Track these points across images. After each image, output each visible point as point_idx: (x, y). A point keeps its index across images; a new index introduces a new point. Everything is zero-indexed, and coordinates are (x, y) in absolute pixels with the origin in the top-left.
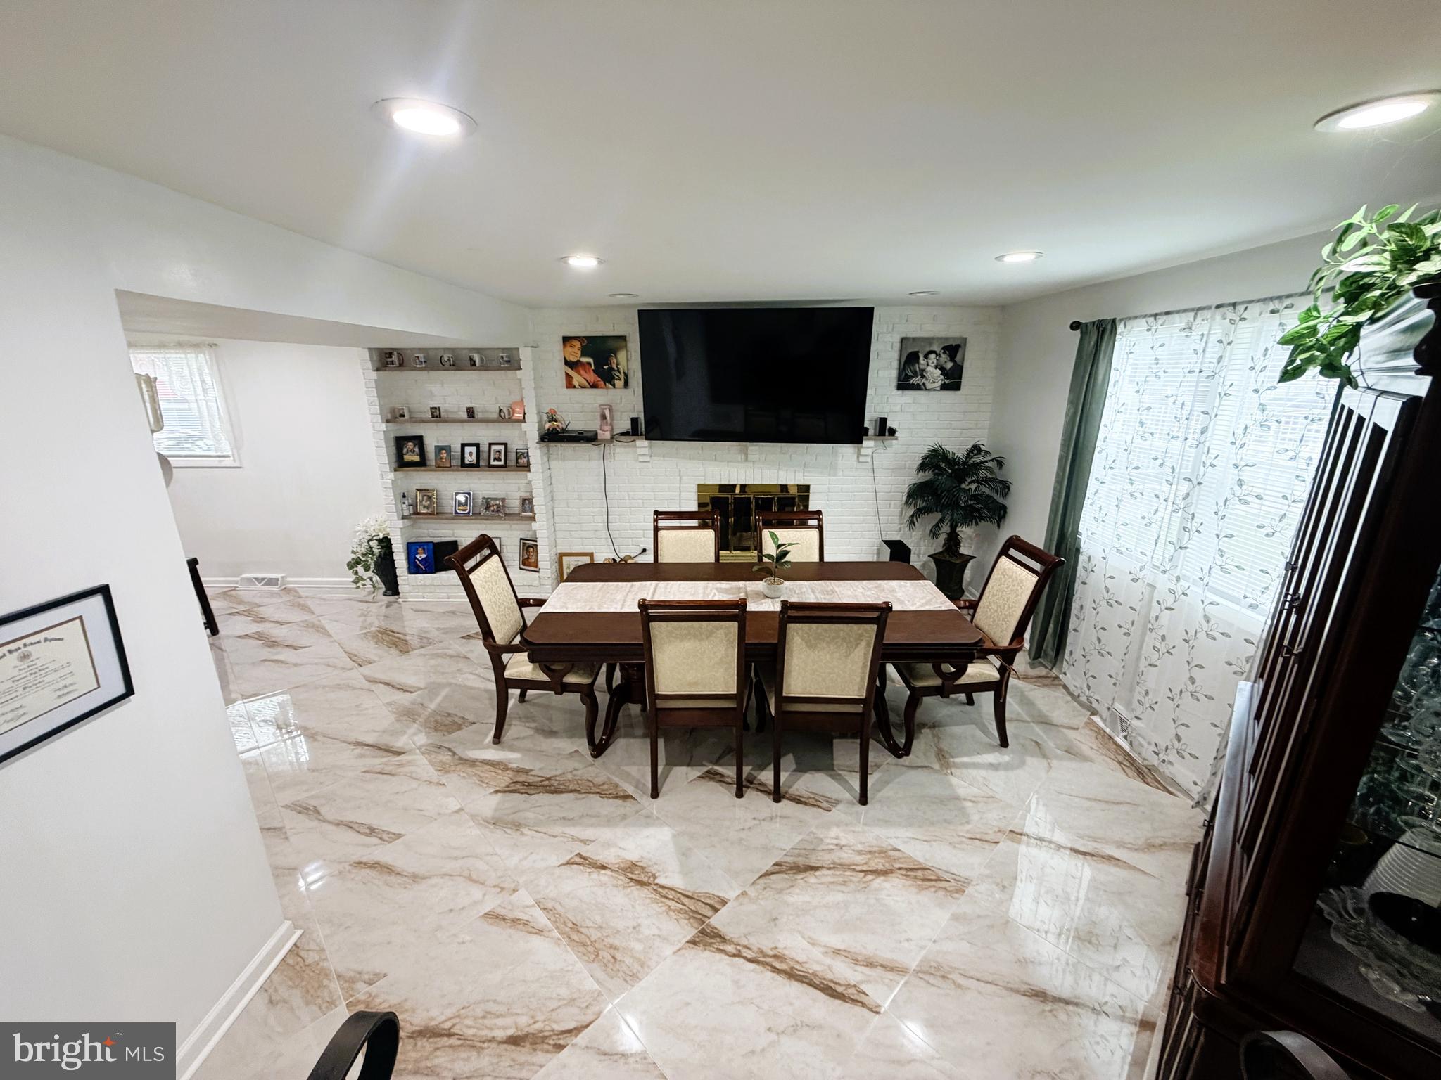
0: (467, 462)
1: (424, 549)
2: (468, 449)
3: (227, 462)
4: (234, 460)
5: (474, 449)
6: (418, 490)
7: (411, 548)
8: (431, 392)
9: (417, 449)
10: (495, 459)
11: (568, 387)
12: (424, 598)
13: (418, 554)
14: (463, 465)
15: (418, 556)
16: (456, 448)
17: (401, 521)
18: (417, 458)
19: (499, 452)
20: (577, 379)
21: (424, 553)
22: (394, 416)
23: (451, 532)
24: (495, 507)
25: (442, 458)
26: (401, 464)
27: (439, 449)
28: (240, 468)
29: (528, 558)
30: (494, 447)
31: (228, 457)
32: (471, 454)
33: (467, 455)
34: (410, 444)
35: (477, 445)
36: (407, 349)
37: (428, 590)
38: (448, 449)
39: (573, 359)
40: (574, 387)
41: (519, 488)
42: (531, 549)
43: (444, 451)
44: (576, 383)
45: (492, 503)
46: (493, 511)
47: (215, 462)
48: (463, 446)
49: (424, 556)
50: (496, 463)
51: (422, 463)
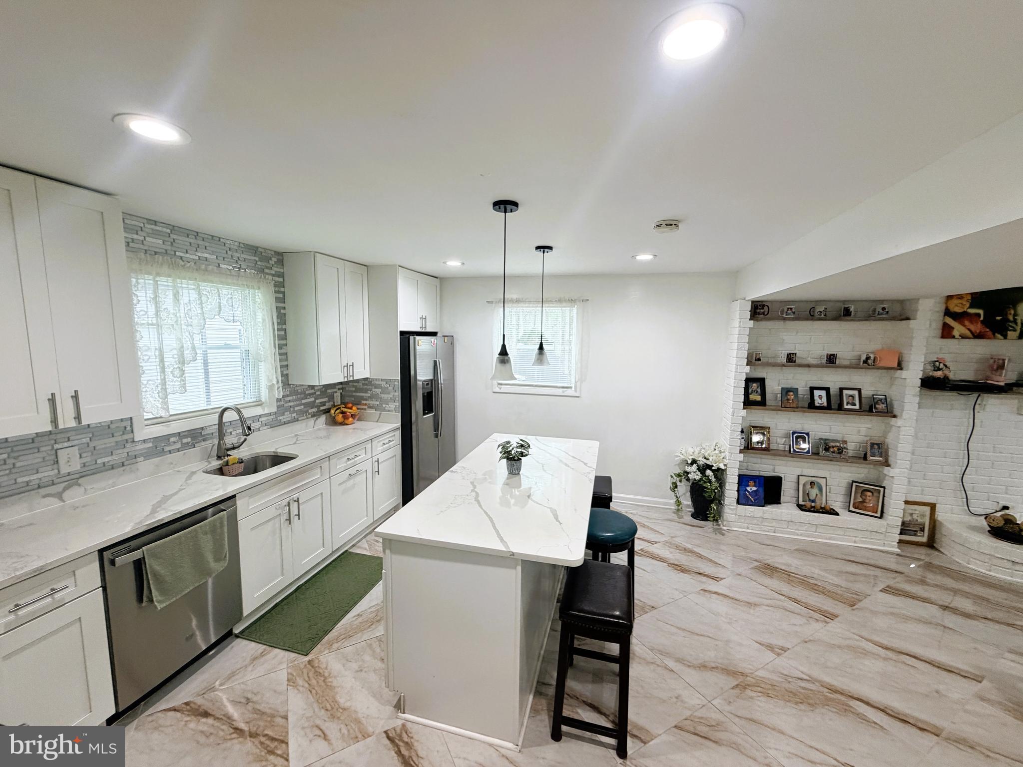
0: (817, 404)
1: (755, 482)
2: (817, 393)
3: (569, 392)
4: (576, 390)
5: (823, 393)
6: (753, 427)
7: (743, 480)
8: (784, 340)
9: (759, 390)
10: (848, 403)
11: (943, 337)
12: (748, 528)
13: (748, 486)
14: (812, 406)
15: (748, 489)
16: (803, 390)
17: (742, 455)
18: (758, 398)
19: (853, 397)
20: (958, 329)
21: (755, 486)
22: (753, 360)
23: (772, 467)
24: (836, 449)
25: (788, 400)
26: (748, 403)
27: (786, 391)
28: (578, 397)
29: (864, 502)
30: (845, 392)
31: (571, 388)
32: (820, 397)
33: (816, 398)
34: (755, 385)
35: (827, 390)
36: (772, 302)
37: (755, 521)
38: (795, 391)
39: (958, 310)
40: (954, 337)
41: (859, 431)
42: (869, 494)
43: (792, 393)
44: (956, 333)
45: (832, 444)
46: (833, 452)
47: (559, 392)
48: (812, 389)
49: (755, 489)
50: (849, 407)
51: (762, 403)
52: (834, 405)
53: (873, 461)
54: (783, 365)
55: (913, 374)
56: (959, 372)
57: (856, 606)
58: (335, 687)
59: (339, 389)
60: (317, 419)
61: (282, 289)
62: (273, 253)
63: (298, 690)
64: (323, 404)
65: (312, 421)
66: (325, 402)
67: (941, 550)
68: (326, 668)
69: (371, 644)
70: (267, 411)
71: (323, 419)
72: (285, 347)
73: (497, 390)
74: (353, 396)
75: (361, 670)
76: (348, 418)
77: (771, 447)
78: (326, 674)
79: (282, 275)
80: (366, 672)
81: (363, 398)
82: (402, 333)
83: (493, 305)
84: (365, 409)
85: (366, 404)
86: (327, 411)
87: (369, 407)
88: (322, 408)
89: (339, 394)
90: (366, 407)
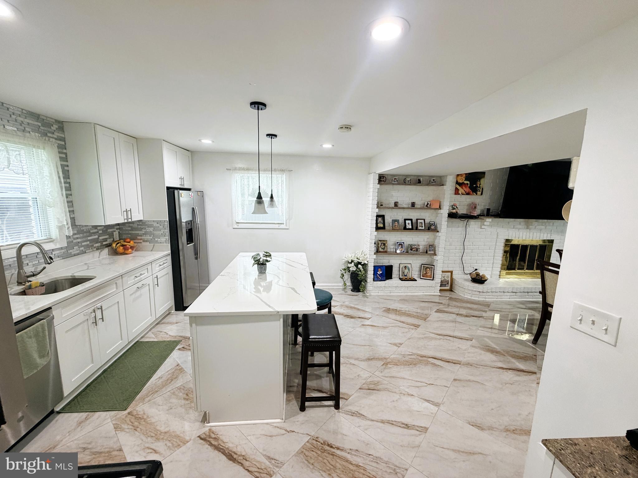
0: (407, 228)
1: (381, 269)
2: (407, 222)
3: (282, 226)
4: (286, 225)
5: (410, 222)
6: (380, 241)
7: (376, 268)
8: (392, 195)
9: (382, 221)
10: (420, 226)
11: (455, 194)
12: (378, 293)
13: (378, 271)
14: (405, 228)
15: (378, 273)
16: (401, 221)
17: (375, 256)
18: (382, 226)
19: (421, 223)
20: (461, 190)
21: (381, 271)
22: (380, 205)
23: (388, 261)
24: (415, 249)
25: (395, 226)
26: (378, 228)
27: (394, 221)
28: (288, 229)
29: (426, 273)
30: (419, 221)
31: (283, 224)
32: (409, 224)
33: (407, 224)
34: (380, 219)
35: (411, 220)
36: (387, 175)
37: (381, 289)
38: (397, 221)
39: (461, 182)
40: (459, 194)
41: (424, 240)
42: (428, 269)
43: (396, 222)
44: (460, 192)
45: (413, 247)
46: (414, 251)
47: (277, 226)
48: (405, 220)
49: (381, 272)
50: (421, 228)
51: (384, 228)
52: (414, 228)
53: (430, 253)
54: (393, 208)
55: (445, 211)
56: (462, 210)
57: (427, 320)
58: (154, 423)
59: (117, 229)
60: (101, 251)
61: (65, 151)
62: (54, 121)
63: (125, 431)
64: (105, 240)
65: (98, 252)
66: (107, 239)
67: (455, 291)
68: (144, 414)
69: (174, 392)
70: (58, 246)
71: (106, 251)
72: (70, 197)
73: (236, 226)
74: (130, 234)
75: (171, 408)
76: (128, 250)
77: (388, 251)
78: (145, 417)
79: (63, 139)
80: (175, 408)
81: (138, 235)
82: (168, 188)
83: (231, 171)
84: (141, 243)
85: (141, 239)
86: (109, 245)
87: (143, 241)
88: (104, 243)
89: (117, 233)
90: (141, 241)
